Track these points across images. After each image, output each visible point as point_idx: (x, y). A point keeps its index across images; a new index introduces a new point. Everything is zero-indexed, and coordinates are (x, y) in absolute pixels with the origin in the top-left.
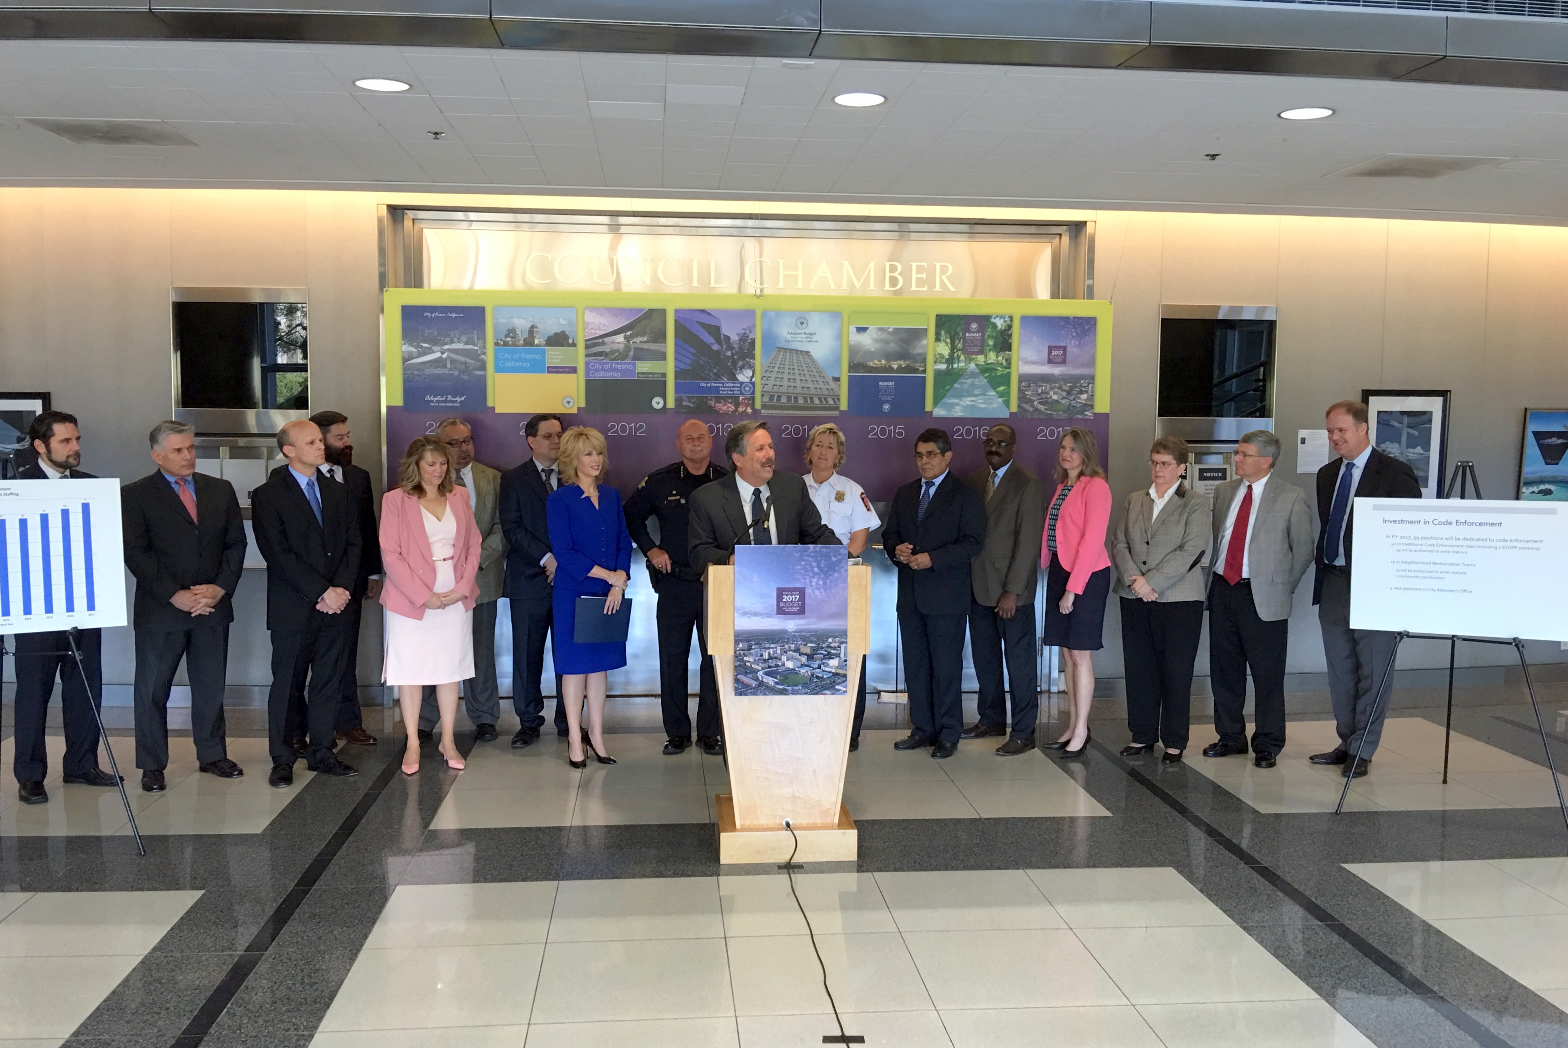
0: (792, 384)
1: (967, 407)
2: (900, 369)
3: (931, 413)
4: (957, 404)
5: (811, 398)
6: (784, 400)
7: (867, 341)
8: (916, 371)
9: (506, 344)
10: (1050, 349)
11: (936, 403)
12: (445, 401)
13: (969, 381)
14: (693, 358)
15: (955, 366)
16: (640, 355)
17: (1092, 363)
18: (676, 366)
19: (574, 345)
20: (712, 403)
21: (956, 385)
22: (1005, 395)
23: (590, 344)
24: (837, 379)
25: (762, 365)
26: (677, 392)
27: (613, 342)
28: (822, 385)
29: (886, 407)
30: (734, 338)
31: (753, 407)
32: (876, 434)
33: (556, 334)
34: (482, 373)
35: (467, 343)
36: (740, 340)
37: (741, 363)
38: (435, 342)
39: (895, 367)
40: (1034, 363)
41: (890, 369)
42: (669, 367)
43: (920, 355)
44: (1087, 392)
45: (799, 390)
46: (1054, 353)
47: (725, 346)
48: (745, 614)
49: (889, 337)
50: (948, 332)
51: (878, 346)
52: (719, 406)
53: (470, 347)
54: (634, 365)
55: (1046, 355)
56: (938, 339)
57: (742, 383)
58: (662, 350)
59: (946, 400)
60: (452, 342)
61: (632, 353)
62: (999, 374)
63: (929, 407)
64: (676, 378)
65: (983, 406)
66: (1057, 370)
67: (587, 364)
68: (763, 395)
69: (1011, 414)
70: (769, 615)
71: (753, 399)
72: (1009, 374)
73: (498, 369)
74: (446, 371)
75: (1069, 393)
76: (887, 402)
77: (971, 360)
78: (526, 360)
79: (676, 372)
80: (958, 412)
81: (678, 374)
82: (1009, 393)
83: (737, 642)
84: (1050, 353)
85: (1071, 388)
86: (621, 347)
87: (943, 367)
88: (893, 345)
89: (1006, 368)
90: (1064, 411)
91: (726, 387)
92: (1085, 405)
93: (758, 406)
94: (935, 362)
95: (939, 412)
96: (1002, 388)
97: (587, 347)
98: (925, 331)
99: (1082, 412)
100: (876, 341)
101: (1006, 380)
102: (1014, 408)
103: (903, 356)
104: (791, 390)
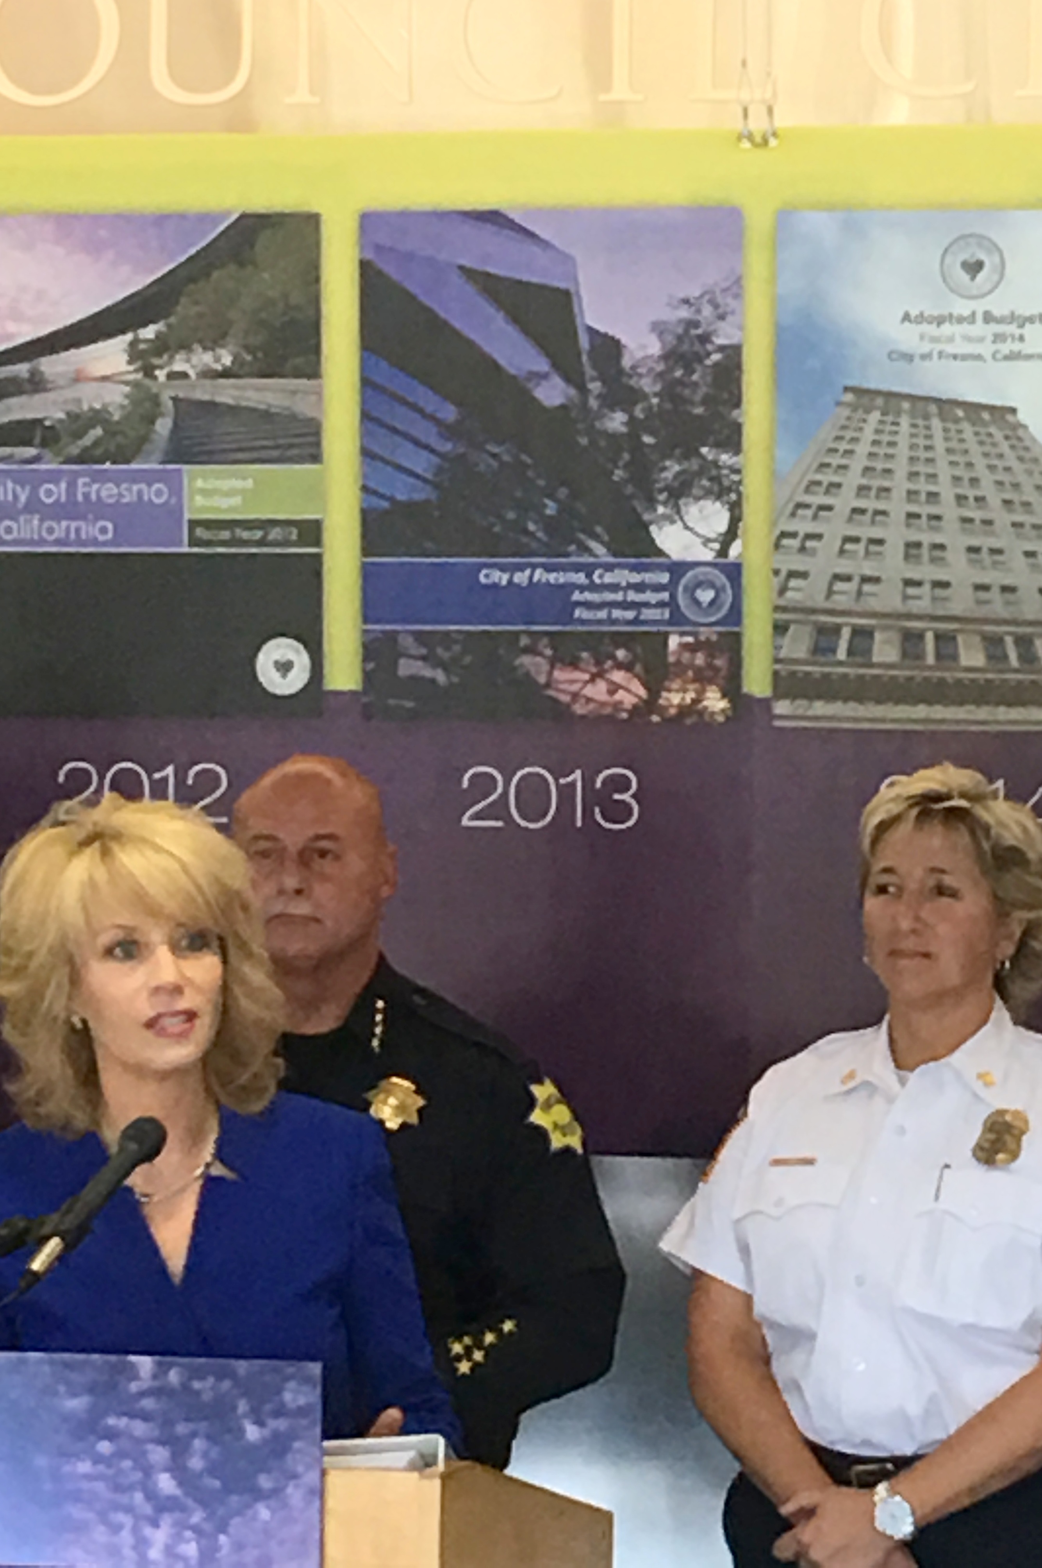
0: (926, 572)
5: (1024, 643)
6: (886, 651)
14: (447, 447)
16: (202, 436)
18: (365, 489)
20: (537, 667)
25: (775, 477)
26: (371, 610)
27: (78, 378)
31: (733, 690)
36: (670, 356)
42: (335, 492)
45: (961, 602)
47: (595, 387)
52: (567, 680)
54: (175, 483)
57: (678, 569)
58: (303, 407)
61: (163, 426)
64: (368, 548)
68: (780, 629)
71: (733, 646)
79: (365, 514)
81: (377, 529)
86: (117, 398)
91: (607, 588)
93: (757, 682)
104: (922, 602)
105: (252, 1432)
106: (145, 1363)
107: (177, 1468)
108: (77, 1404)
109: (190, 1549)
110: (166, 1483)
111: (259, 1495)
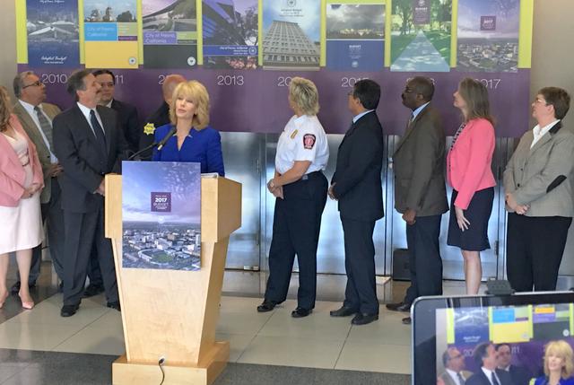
0: (284, 47)
1: (417, 63)
2: (365, 36)
3: (389, 68)
4: (410, 62)
5: (299, 58)
6: (279, 59)
7: (340, 15)
8: (378, 37)
9: (91, 21)
10: (483, 19)
11: (392, 61)
12: (54, 60)
13: (419, 44)
14: (215, 29)
15: (407, 33)
16: (179, 27)
17: (517, 29)
18: (203, 35)
19: (135, 21)
20: (229, 61)
21: (408, 47)
22: (447, 55)
23: (146, 20)
24: (318, 44)
25: (263, 34)
26: (204, 53)
27: (161, 19)
28: (307, 48)
29: (355, 64)
30: (243, 14)
31: (257, 64)
32: (347, 84)
33: (124, 14)
34: (76, 41)
35: (67, 21)
36: (248, 15)
37: (248, 32)
38: (47, 20)
39: (361, 34)
40: (469, 30)
41: (358, 36)
42: (199, 36)
43: (379, 24)
44: (512, 52)
45: (290, 51)
46: (485, 22)
47: (237, 20)
48: (129, 210)
49: (357, 12)
50: (402, 7)
51: (348, 18)
52: (233, 63)
53: (69, 23)
54: (175, 34)
55: (479, 23)
56: (393, 12)
57: (249, 47)
58: (194, 23)
59: (401, 59)
60: (58, 20)
61: (173, 26)
62: (442, 38)
63: (387, 63)
64: (203, 44)
65: (429, 63)
66: (488, 35)
67: (144, 34)
68: (264, 56)
69: (451, 69)
70: (146, 212)
71: (257, 58)
72: (450, 38)
73: (87, 38)
74: (53, 40)
75: (497, 52)
76: (356, 60)
77: (419, 28)
78: (104, 32)
79: (203, 39)
80: (410, 68)
81: (205, 41)
82: (449, 53)
83: (124, 230)
84: (482, 22)
85: (499, 49)
86: (166, 22)
87: (398, 33)
88: (359, 17)
89: (447, 33)
90: (494, 67)
91: (239, 50)
92: (511, 62)
93: (260, 63)
94: (392, 30)
95: (395, 67)
96: (444, 49)
97: (144, 22)
98: (384, 7)
99: (508, 68)
100: (346, 15)
101: (447, 43)
102: (454, 64)
103: (366, 25)
104: (284, 51)
105: (191, 173)
106: (175, 163)
107: (180, 177)
108: (165, 169)
109: (182, 189)
110: (178, 180)
111: (192, 181)
